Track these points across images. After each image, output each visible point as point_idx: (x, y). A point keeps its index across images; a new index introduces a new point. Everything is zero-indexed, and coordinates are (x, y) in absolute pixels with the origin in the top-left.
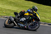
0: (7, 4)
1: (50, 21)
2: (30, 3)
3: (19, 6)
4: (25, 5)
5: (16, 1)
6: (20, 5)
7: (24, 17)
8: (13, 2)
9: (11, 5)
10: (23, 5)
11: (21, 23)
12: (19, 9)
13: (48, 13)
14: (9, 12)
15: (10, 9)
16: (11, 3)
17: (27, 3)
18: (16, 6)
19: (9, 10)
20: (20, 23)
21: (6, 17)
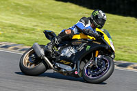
0: (8, 10)
1: (122, 56)
2: (68, 9)
3: (40, 16)
4: (57, 12)
5: (30, 3)
6: (41, 14)
8: (24, 4)
9: (19, 14)
10: (51, 14)
11: (64, 62)
12: (40, 24)
13: (117, 34)
14: (12, 31)
15: (14, 23)
16: (17, 8)
17: (60, 8)
18: (31, 16)
19: (11, 26)
20: (62, 63)
21: (4, 45)
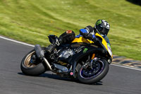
7: (71, 48)
11: (61, 62)
20: (59, 64)
